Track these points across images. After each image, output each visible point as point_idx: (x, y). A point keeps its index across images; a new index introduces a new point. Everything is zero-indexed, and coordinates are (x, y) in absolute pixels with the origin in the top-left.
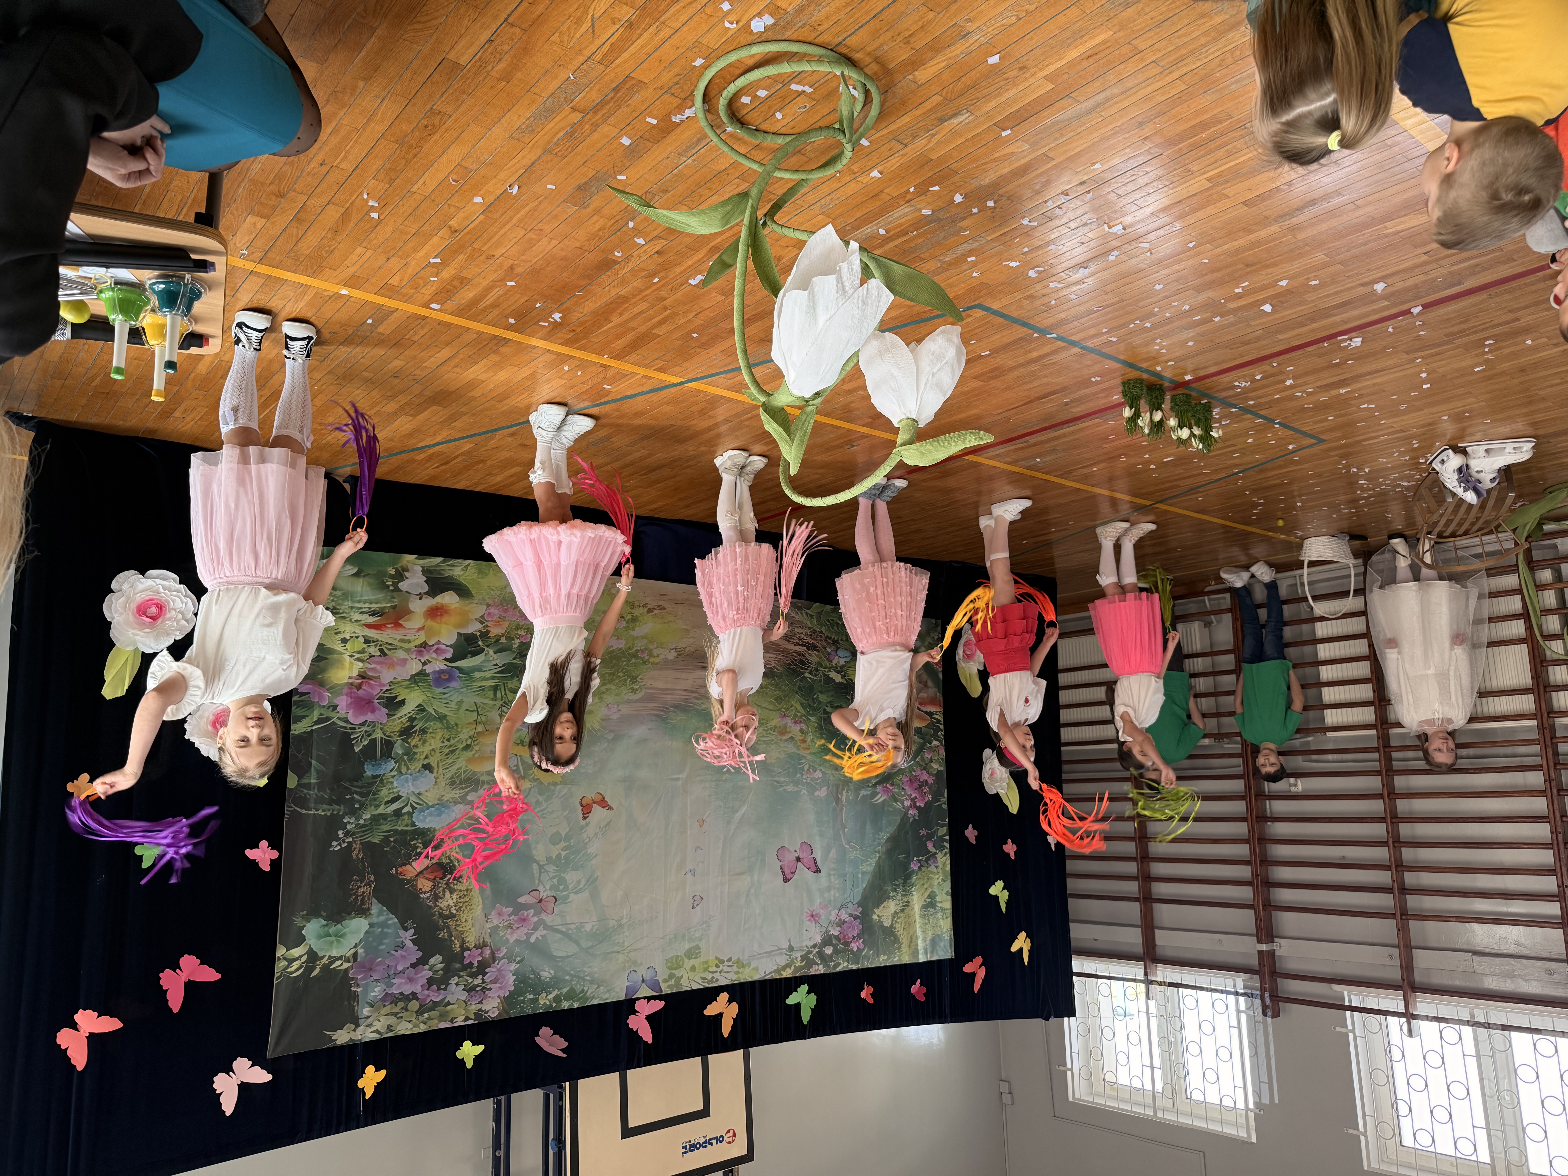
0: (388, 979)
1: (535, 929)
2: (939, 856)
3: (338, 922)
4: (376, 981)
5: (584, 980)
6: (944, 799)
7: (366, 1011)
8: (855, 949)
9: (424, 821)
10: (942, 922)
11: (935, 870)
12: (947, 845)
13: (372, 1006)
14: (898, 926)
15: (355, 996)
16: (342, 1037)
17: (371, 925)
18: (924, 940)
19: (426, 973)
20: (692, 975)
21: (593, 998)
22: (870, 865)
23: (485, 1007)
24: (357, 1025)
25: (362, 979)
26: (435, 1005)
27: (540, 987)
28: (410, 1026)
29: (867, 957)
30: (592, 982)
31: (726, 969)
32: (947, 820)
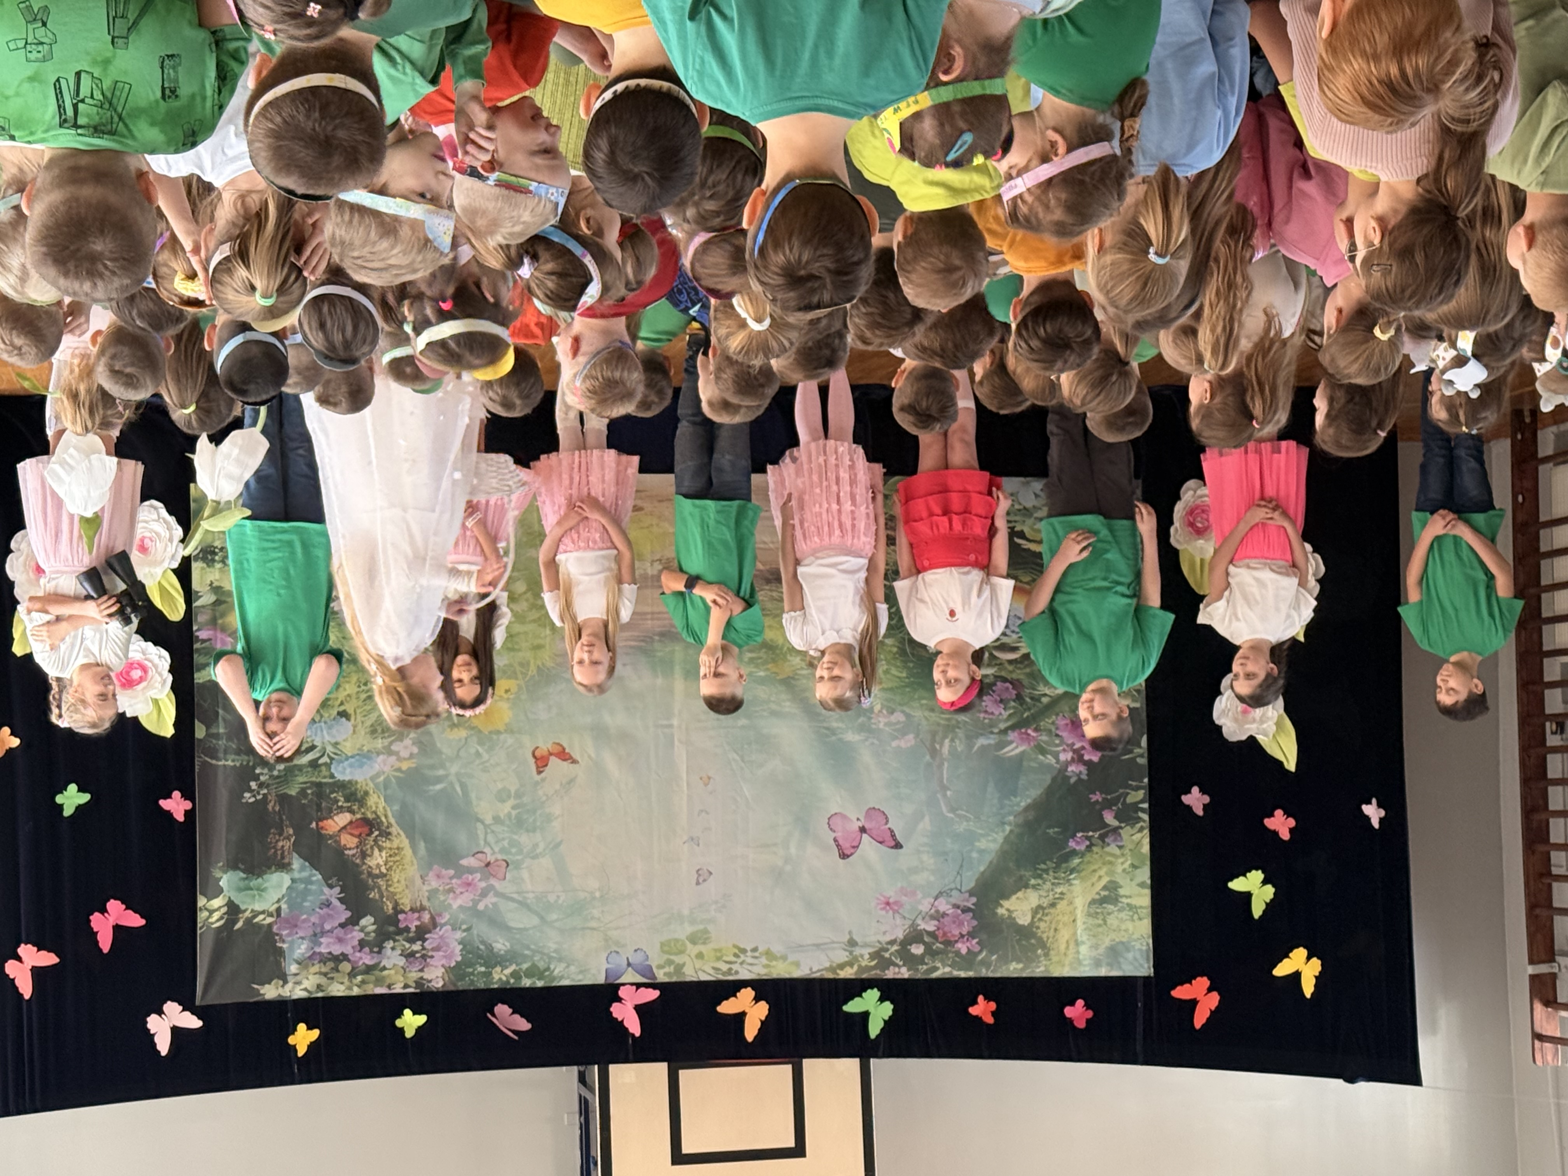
0: (315, 937)
1: (484, 894)
2: (1126, 832)
3: (260, 875)
4: (302, 938)
5: (550, 958)
6: (1141, 751)
7: (293, 968)
8: (964, 951)
9: (343, 773)
10: (1130, 925)
11: (1117, 851)
12: (1146, 817)
13: (299, 963)
14: (1042, 925)
15: (280, 952)
16: (270, 992)
17: (293, 881)
18: (1096, 947)
19: (356, 935)
20: (698, 964)
21: (562, 978)
22: (995, 840)
23: (426, 976)
24: (285, 982)
25: (289, 935)
26: (369, 970)
27: (493, 960)
28: (342, 988)
29: (985, 963)
30: (560, 960)
31: (750, 960)
32: (1146, 780)
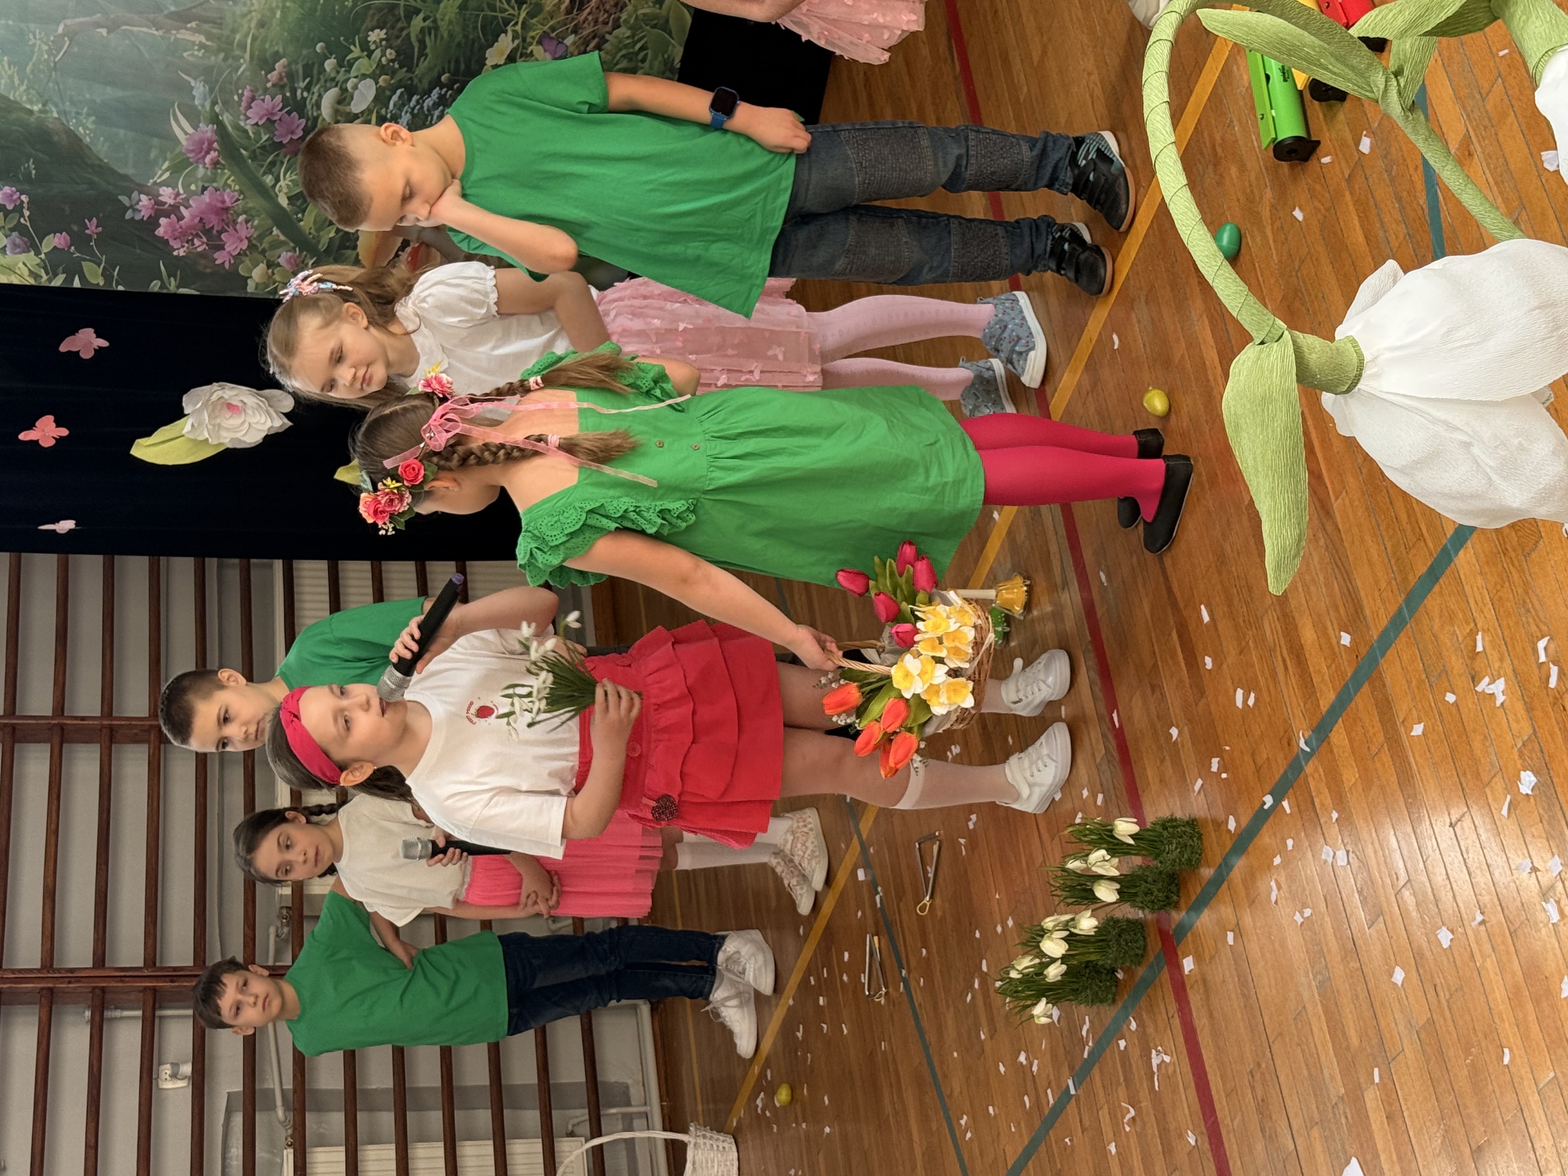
2: (31, 259)
6: (173, 287)
12: (58, 282)
32: (121, 288)
